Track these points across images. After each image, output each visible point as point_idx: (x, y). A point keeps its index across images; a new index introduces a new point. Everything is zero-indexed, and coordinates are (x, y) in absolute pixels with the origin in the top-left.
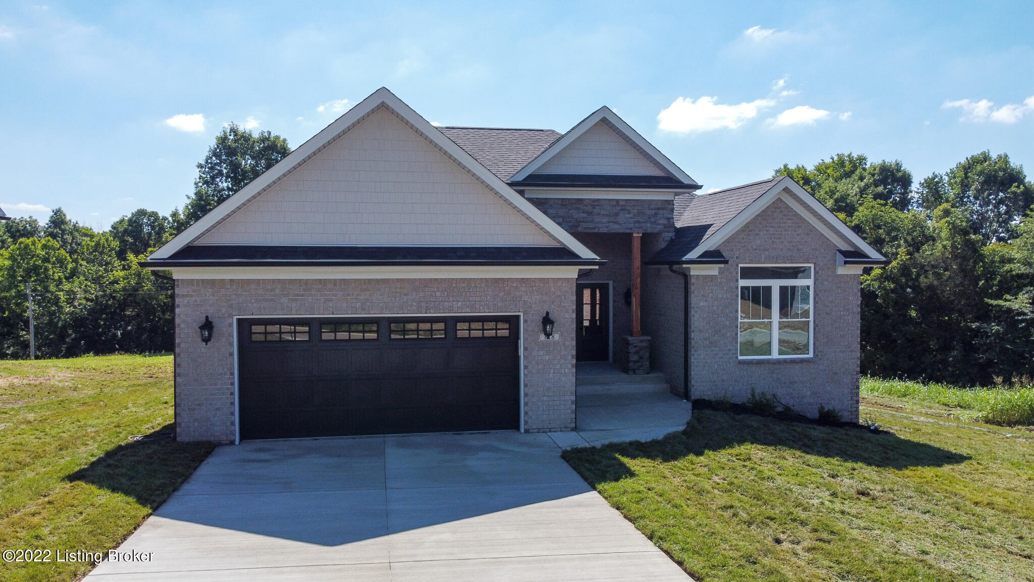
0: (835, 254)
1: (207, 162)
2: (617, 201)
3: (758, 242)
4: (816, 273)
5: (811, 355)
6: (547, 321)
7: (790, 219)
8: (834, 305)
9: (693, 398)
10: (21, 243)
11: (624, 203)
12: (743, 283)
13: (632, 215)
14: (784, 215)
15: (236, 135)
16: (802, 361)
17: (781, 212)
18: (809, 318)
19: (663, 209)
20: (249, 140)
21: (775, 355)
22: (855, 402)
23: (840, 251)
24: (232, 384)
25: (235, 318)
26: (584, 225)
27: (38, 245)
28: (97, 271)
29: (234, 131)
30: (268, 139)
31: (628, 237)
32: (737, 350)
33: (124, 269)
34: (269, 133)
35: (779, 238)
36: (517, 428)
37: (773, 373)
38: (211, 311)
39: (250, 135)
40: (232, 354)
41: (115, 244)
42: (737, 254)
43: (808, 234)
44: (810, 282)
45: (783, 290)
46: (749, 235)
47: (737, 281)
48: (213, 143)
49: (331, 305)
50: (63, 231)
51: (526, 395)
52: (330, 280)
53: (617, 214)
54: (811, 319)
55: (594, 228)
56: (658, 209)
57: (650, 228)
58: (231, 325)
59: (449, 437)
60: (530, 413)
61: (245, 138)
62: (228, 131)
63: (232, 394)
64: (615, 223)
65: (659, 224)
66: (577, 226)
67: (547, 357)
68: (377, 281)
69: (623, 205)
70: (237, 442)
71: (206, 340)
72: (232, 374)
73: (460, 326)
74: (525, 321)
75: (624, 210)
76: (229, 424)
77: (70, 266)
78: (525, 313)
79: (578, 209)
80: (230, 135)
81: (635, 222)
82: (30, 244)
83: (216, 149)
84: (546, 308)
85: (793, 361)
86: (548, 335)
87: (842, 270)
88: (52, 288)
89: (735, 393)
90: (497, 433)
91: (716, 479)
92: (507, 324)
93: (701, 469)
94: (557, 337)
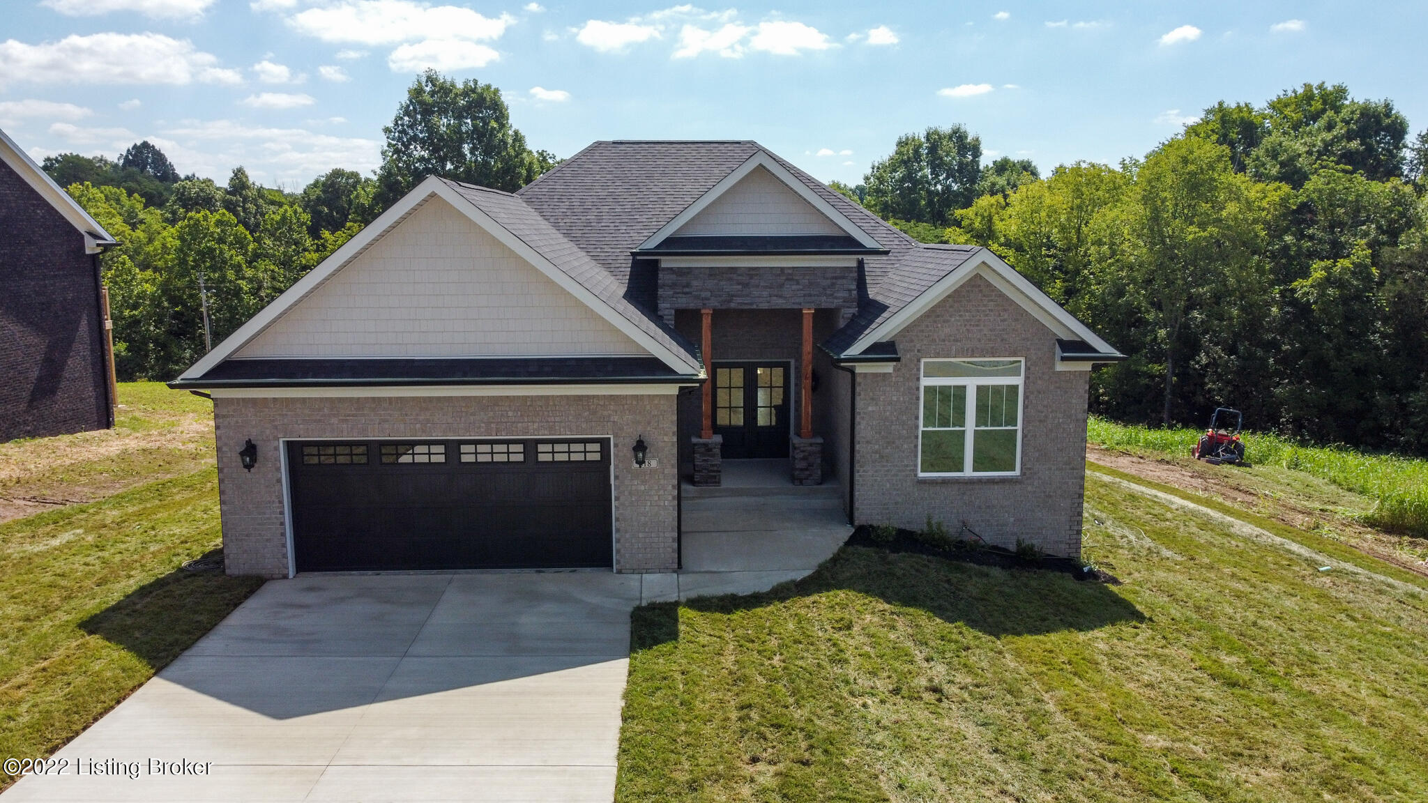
0: (1054, 344)
1: (396, 124)
2: (782, 269)
3: (947, 330)
4: (1027, 369)
5: (1017, 472)
6: (640, 447)
7: (992, 301)
8: (1050, 410)
9: (857, 523)
10: (191, 218)
11: (790, 271)
12: (926, 382)
13: (801, 287)
14: (984, 296)
15: (434, 85)
16: (1003, 481)
17: (981, 291)
18: (1016, 426)
19: (843, 278)
20: (451, 91)
21: (968, 472)
22: (1075, 532)
23: (1060, 342)
24: (282, 513)
25: (281, 440)
26: (739, 300)
27: (210, 220)
28: (285, 253)
29: (431, 79)
30: (474, 91)
31: (796, 315)
32: (916, 466)
33: (317, 251)
34: (476, 82)
35: (977, 325)
36: (611, 566)
37: (964, 494)
38: (253, 433)
39: (453, 85)
40: (279, 481)
41: (306, 217)
42: (918, 346)
43: (1017, 320)
44: (1018, 381)
45: (981, 390)
46: (935, 322)
47: (918, 379)
48: (404, 98)
49: (387, 426)
50: (245, 200)
51: (618, 530)
52: (384, 399)
53: (782, 286)
54: (1019, 427)
55: (751, 304)
56: (836, 278)
57: (825, 303)
58: (277, 449)
59: (527, 577)
60: (622, 551)
61: (443, 90)
62: (424, 80)
63: (282, 524)
64: (781, 297)
65: (836, 298)
66: (730, 301)
67: (642, 488)
68: (439, 399)
69: (789, 274)
70: (291, 576)
71: (248, 467)
72: (281, 502)
73: (541, 448)
74: (616, 445)
75: (792, 279)
76: (280, 556)
77: (251, 247)
78: (616, 436)
79: (731, 279)
80: (427, 86)
81: (805, 296)
82: (201, 219)
83: (408, 106)
84: (640, 429)
85: (991, 481)
86: (640, 463)
87: (1060, 367)
88: (231, 275)
89: (913, 518)
90: (587, 573)
91: (776, 660)
92: (597, 447)
93: (773, 643)
94: (654, 463)
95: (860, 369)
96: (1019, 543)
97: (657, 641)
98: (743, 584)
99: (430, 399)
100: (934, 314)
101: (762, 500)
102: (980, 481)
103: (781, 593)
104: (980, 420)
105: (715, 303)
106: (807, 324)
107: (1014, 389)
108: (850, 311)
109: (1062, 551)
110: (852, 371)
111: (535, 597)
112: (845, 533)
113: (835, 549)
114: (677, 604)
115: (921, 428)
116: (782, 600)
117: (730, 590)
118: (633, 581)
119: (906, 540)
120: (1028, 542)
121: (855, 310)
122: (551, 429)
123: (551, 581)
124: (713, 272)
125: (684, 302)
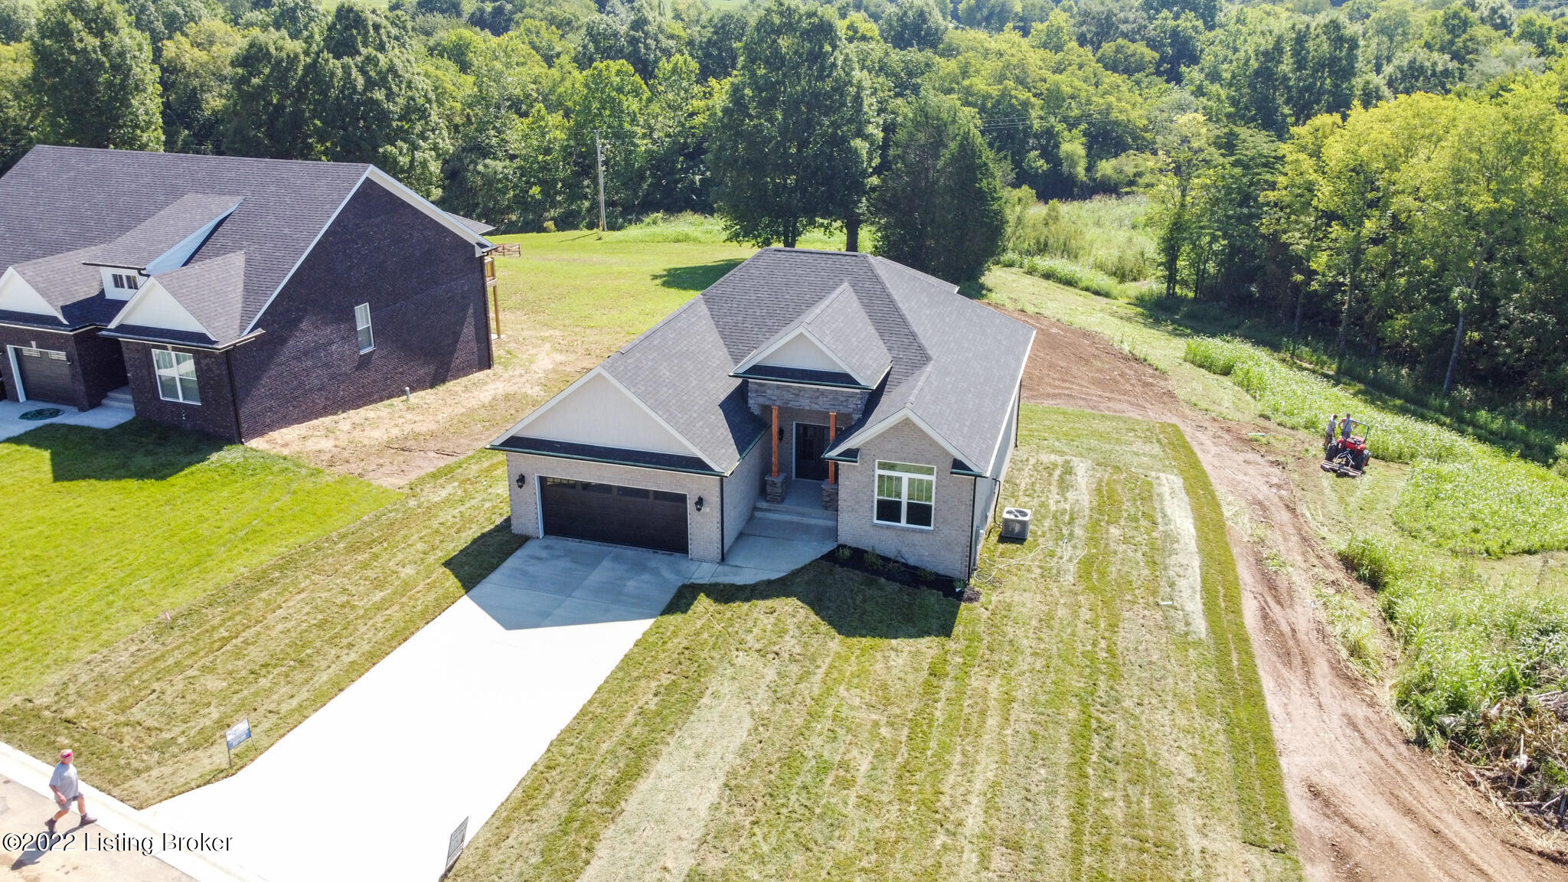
0: (952, 461)
2: (818, 389)
3: (890, 446)
4: (937, 472)
5: (931, 528)
6: (700, 502)
7: (914, 433)
8: (951, 496)
9: (834, 544)
10: (595, 68)
12: (879, 472)
13: (829, 400)
14: (912, 430)
16: (922, 531)
17: (910, 427)
19: (853, 397)
20: (795, 15)
21: (903, 524)
23: (955, 461)
24: (537, 508)
25: (536, 475)
26: (793, 403)
27: (611, 69)
31: (827, 414)
32: (873, 516)
35: (907, 445)
36: (687, 556)
37: (899, 536)
38: (524, 473)
40: (535, 494)
41: (695, 65)
42: (873, 453)
43: (931, 445)
44: (933, 478)
45: (911, 481)
46: (883, 441)
47: (875, 470)
49: (582, 475)
51: (691, 539)
52: (581, 463)
53: (817, 398)
54: (933, 503)
55: (800, 406)
56: (849, 397)
57: (843, 410)
58: (534, 479)
59: (647, 556)
60: (693, 550)
61: (791, 13)
63: (536, 513)
64: (817, 405)
65: (849, 408)
66: (788, 403)
67: (702, 521)
68: (606, 466)
69: (822, 392)
70: (539, 539)
71: (521, 487)
72: (536, 503)
74: (689, 498)
75: (824, 395)
76: (536, 528)
77: (645, 96)
78: (689, 495)
79: (788, 391)
81: (830, 405)
84: (701, 492)
85: (914, 531)
86: (702, 508)
89: (868, 544)
90: (676, 556)
94: (708, 510)
97: (676, 611)
98: (745, 577)
100: (883, 436)
102: (908, 530)
104: (910, 496)
105: (778, 403)
106: (832, 421)
107: (930, 483)
110: (834, 463)
111: (642, 567)
112: (828, 548)
113: (810, 561)
114: (703, 588)
115: (876, 496)
117: (734, 581)
118: (695, 565)
119: (856, 559)
121: (860, 416)
122: (658, 487)
123: (657, 560)
124: (778, 387)
125: (761, 400)
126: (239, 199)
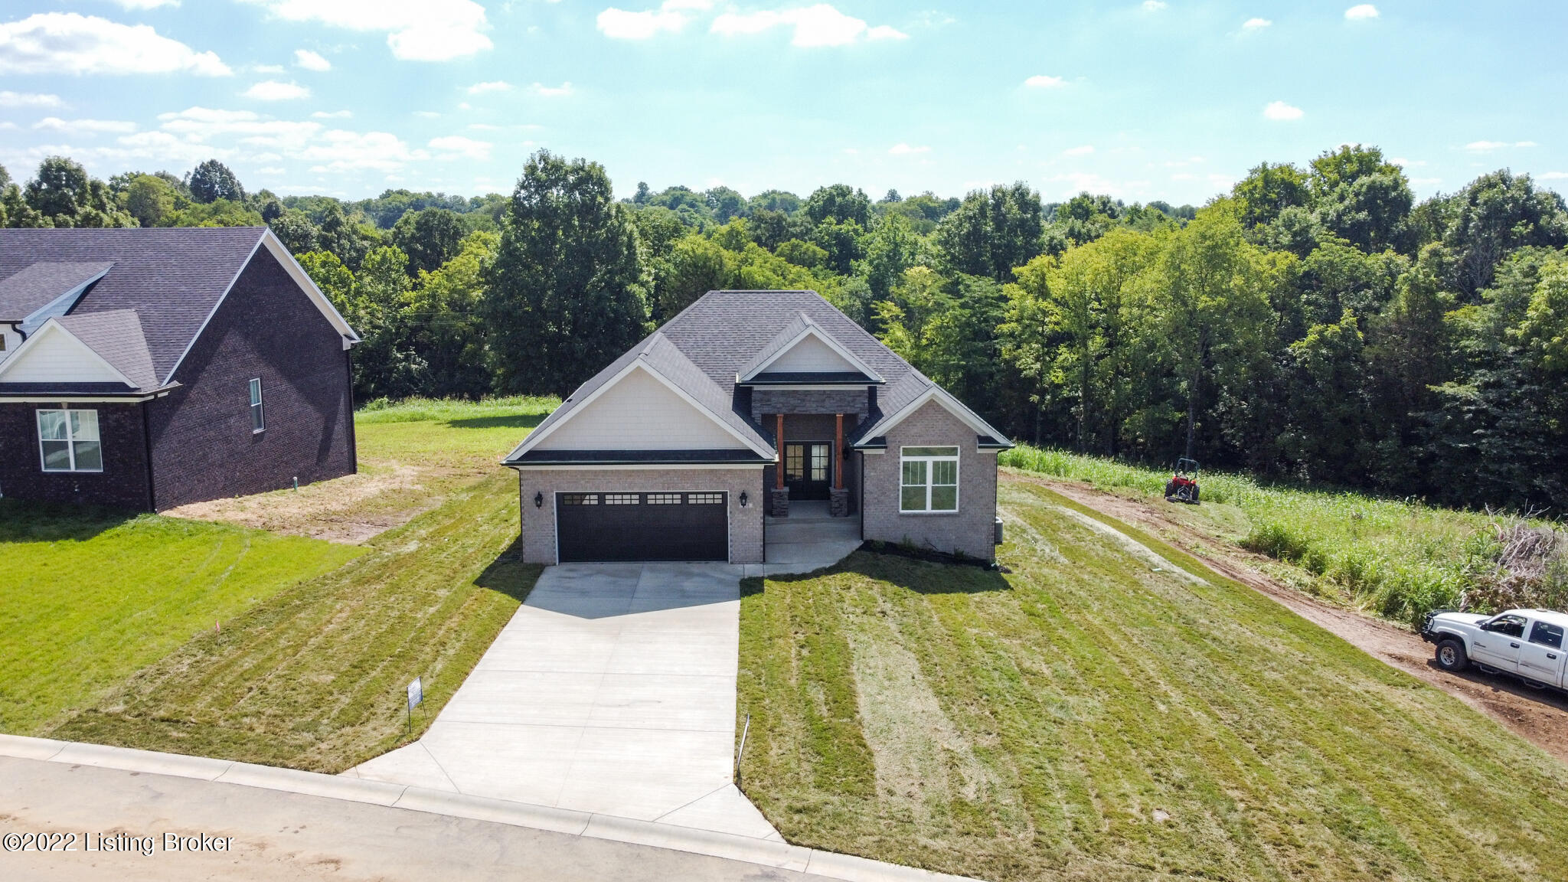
0: (976, 439)
2: (824, 392)
3: (915, 430)
4: (961, 452)
5: (956, 511)
6: (744, 497)
7: (940, 414)
8: (974, 475)
9: (864, 538)
11: (829, 393)
12: (903, 459)
13: (835, 402)
14: (935, 412)
16: (948, 515)
17: (932, 409)
18: (956, 484)
19: (863, 397)
20: (562, 168)
21: (929, 510)
22: (990, 545)
23: (979, 437)
24: (554, 530)
25: (554, 492)
26: (799, 409)
31: (833, 417)
32: (898, 506)
33: (414, 288)
35: (932, 428)
36: (727, 560)
37: (926, 522)
38: (541, 488)
39: (563, 163)
40: (553, 514)
41: (404, 257)
42: (899, 439)
43: (954, 424)
44: (956, 459)
45: (936, 464)
46: (908, 426)
47: (899, 458)
48: (521, 174)
49: (609, 484)
51: (731, 541)
52: (609, 471)
53: (824, 402)
54: (958, 484)
55: (806, 411)
56: (856, 397)
57: (850, 411)
58: (552, 497)
59: (683, 566)
60: (733, 552)
61: (557, 167)
62: (538, 157)
63: (554, 536)
64: (823, 407)
65: (856, 408)
66: (794, 410)
67: (744, 518)
68: (638, 471)
69: (828, 395)
70: (557, 564)
71: (539, 506)
72: (554, 525)
73: (690, 496)
74: (730, 496)
75: (830, 398)
76: (552, 553)
78: (730, 491)
79: (794, 398)
80: (540, 163)
81: (837, 406)
83: (524, 181)
84: (744, 487)
85: (942, 515)
86: (744, 505)
87: (979, 451)
89: (895, 536)
90: (713, 564)
91: (810, 601)
92: (720, 496)
93: (810, 594)
94: (751, 505)
95: (866, 452)
96: (955, 550)
97: (754, 593)
98: (797, 569)
99: (633, 471)
100: (908, 421)
101: (811, 526)
102: (935, 515)
103: (817, 574)
104: (935, 480)
105: (784, 410)
106: (839, 423)
107: (953, 464)
108: (863, 416)
109: (983, 555)
110: (862, 453)
111: (689, 575)
112: (857, 544)
113: (850, 552)
114: (763, 578)
115: (901, 485)
116: (818, 576)
117: (790, 572)
118: (740, 567)
119: (890, 548)
120: (961, 550)
121: (867, 415)
122: (697, 488)
123: (696, 567)
124: (783, 393)
125: (766, 410)
126: (109, 264)
